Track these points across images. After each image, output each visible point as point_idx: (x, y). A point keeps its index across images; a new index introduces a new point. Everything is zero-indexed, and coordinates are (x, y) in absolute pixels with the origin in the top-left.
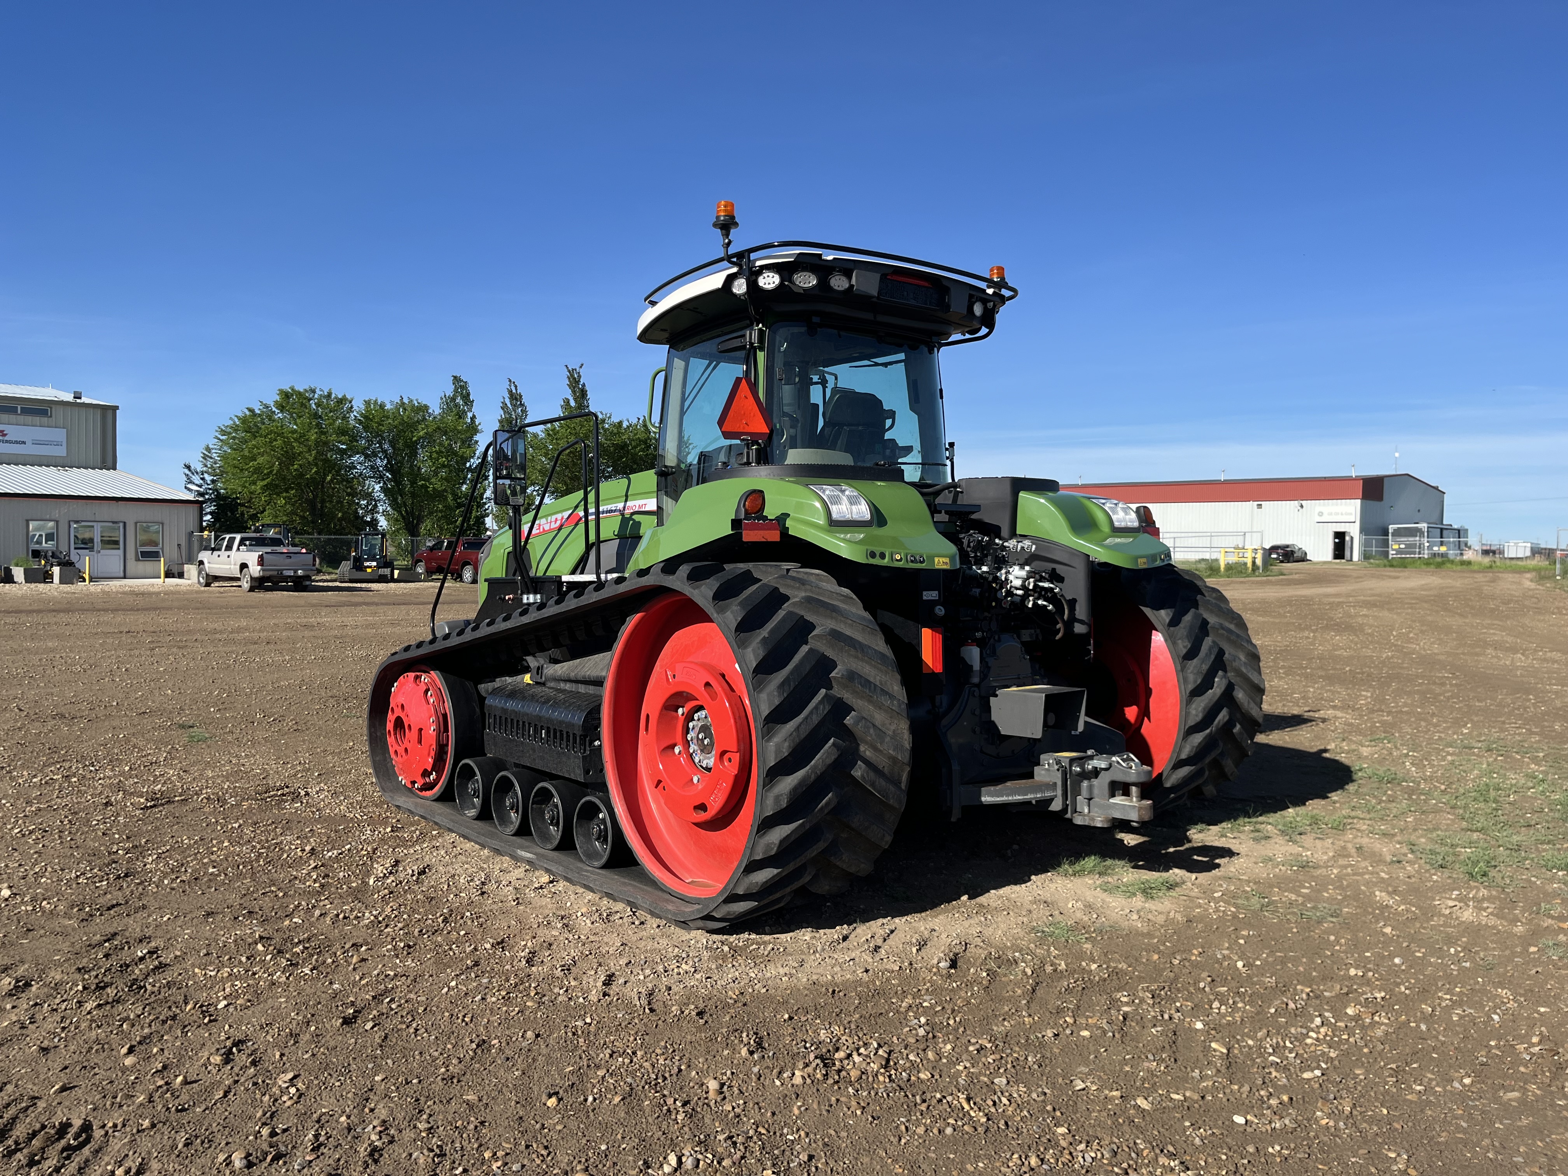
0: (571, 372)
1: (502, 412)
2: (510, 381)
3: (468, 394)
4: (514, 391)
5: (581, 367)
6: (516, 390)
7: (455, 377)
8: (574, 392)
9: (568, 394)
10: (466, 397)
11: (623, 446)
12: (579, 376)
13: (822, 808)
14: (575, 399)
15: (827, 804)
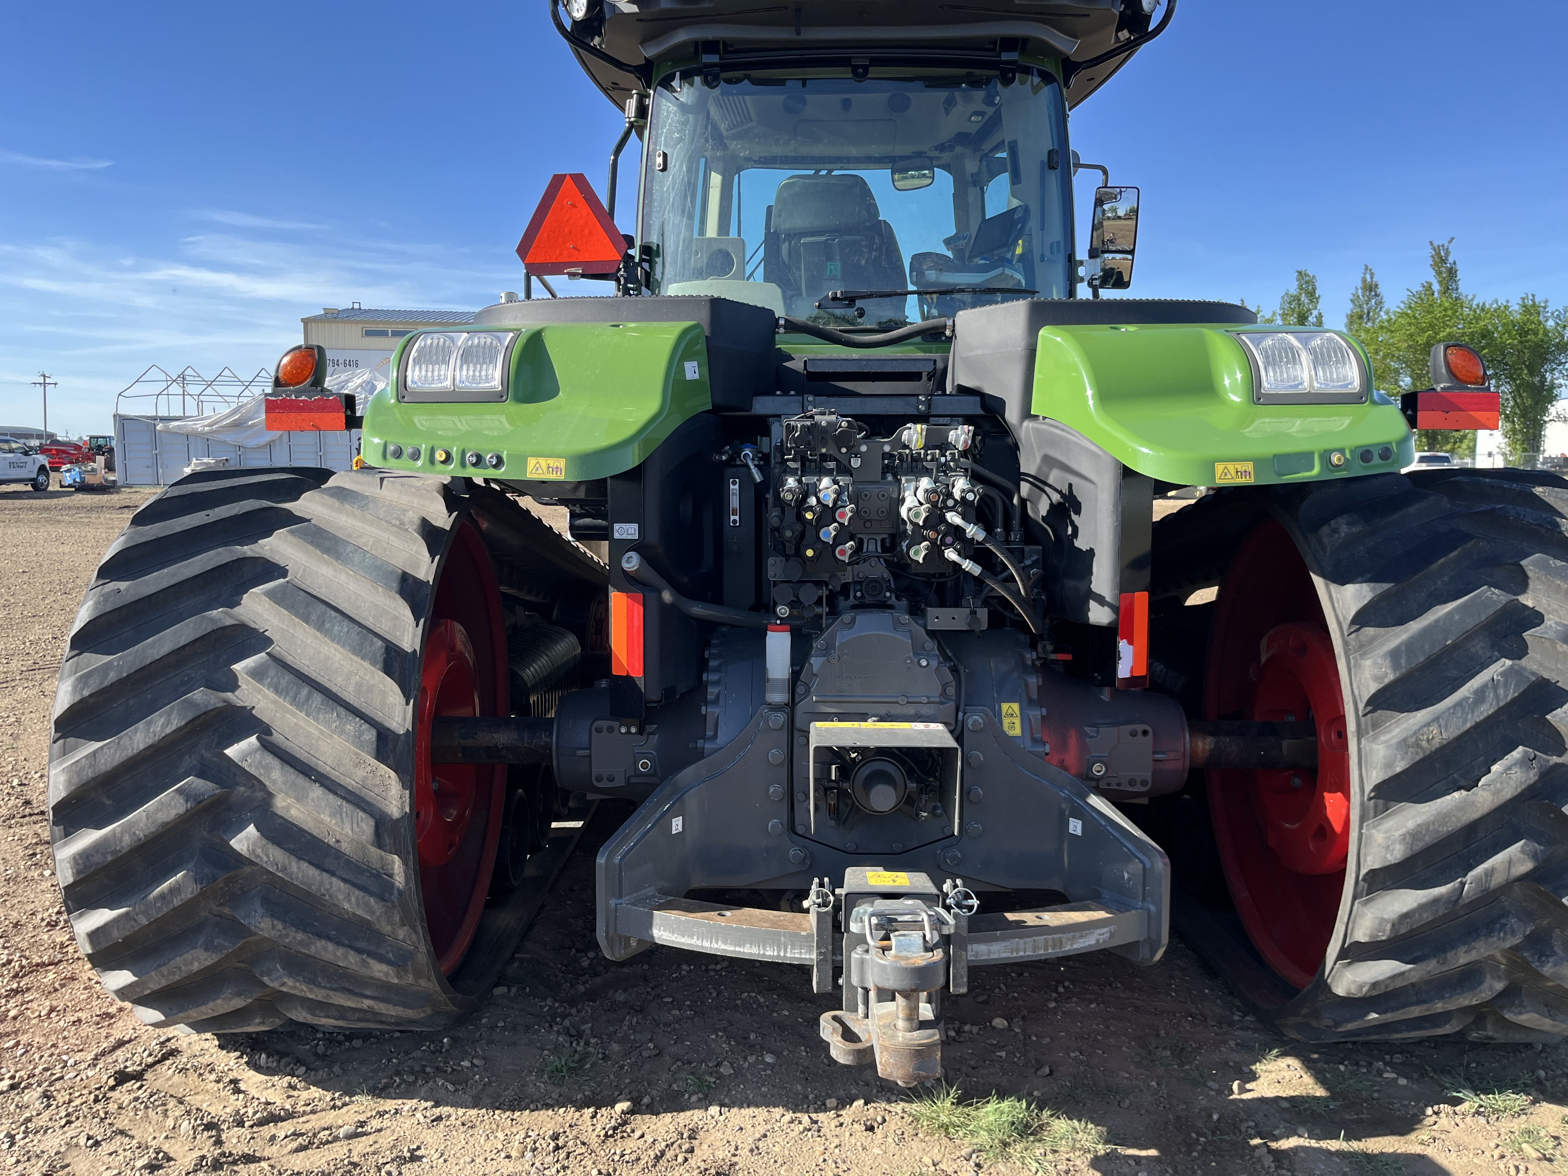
0: (1437, 250)
1: (1351, 305)
2: (1366, 268)
3: (1314, 289)
4: (1369, 279)
5: (1450, 242)
6: (1372, 278)
7: (1300, 273)
8: (1439, 273)
9: (1431, 276)
10: (1312, 295)
11: (1486, 334)
12: (1447, 253)
13: (162, 896)
14: (1440, 283)
15: (173, 891)
